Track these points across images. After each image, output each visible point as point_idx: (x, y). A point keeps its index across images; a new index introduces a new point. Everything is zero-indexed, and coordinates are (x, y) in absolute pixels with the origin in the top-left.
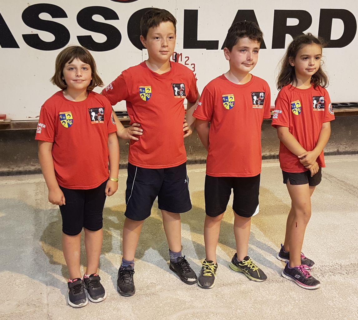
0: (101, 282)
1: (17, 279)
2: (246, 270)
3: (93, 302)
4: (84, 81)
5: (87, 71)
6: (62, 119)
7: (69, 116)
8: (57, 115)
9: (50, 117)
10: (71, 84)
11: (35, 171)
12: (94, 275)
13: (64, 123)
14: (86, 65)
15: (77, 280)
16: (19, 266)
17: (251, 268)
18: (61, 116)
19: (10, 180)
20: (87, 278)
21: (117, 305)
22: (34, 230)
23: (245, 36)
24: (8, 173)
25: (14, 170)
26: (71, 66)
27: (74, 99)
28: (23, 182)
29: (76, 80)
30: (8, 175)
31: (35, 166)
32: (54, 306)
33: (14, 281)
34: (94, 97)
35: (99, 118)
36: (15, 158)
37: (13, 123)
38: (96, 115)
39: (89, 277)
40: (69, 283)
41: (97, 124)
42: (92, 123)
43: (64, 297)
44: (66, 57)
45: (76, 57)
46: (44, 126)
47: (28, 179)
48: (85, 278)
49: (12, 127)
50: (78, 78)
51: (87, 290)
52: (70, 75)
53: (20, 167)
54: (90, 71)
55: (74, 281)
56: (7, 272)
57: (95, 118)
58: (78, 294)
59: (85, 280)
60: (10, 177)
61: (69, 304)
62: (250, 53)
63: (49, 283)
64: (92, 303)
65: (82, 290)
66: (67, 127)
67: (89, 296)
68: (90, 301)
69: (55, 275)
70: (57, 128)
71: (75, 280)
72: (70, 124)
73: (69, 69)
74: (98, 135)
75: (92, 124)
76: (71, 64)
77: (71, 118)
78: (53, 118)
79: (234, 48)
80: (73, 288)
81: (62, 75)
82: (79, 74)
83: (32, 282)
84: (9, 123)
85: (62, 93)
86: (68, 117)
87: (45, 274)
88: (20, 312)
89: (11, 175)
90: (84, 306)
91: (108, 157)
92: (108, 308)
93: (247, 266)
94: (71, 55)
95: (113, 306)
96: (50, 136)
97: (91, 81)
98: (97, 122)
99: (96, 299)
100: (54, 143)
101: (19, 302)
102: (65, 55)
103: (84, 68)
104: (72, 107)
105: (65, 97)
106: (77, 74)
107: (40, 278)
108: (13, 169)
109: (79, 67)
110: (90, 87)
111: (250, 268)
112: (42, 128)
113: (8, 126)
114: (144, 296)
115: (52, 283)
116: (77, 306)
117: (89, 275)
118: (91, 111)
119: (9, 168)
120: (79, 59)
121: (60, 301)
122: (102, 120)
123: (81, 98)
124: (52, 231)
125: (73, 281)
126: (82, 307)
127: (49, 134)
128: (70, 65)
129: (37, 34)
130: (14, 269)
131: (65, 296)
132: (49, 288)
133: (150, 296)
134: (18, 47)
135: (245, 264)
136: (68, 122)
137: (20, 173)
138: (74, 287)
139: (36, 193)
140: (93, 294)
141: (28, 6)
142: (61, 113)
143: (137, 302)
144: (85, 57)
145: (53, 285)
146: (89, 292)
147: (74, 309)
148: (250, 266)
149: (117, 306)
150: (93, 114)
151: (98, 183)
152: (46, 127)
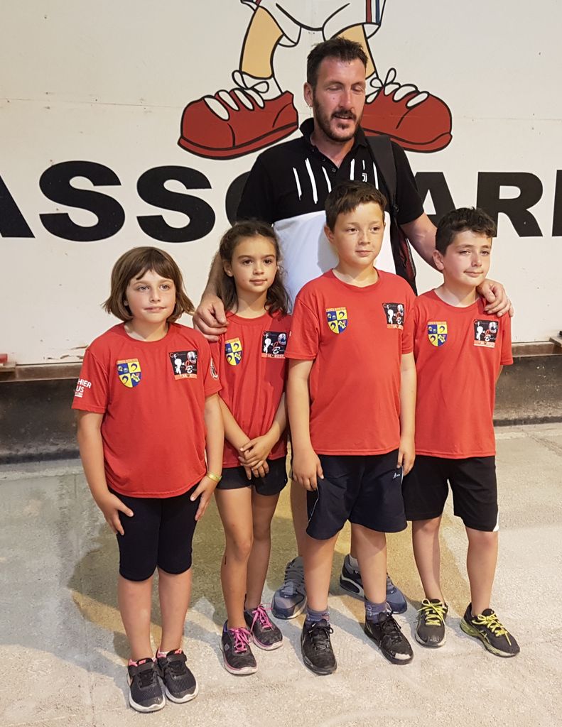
0: (188, 664)
1: (35, 660)
2: (484, 632)
3: (175, 702)
4: (163, 308)
5: (168, 292)
6: (123, 373)
7: (134, 368)
8: (112, 365)
9: (100, 367)
10: (141, 314)
11: (58, 454)
12: (176, 652)
13: (125, 379)
14: (166, 281)
15: (145, 661)
16: (36, 634)
17: (493, 631)
18: (120, 367)
19: (11, 472)
20: (163, 658)
21: (219, 706)
22: (59, 565)
23: (465, 228)
24: (8, 458)
25: (19, 453)
26: (140, 284)
27: (145, 338)
28: (36, 474)
29: (151, 309)
30: (8, 463)
31: (58, 444)
32: (103, 709)
33: (30, 662)
34: (178, 333)
35: (189, 368)
36: (23, 431)
37: (20, 370)
38: (183, 364)
39: (165, 656)
40: (130, 668)
41: (185, 379)
42: (177, 377)
43: (122, 693)
44: (132, 268)
45: (150, 268)
46: (89, 385)
47: (44, 469)
48: (158, 657)
49: (17, 376)
50: (154, 305)
51: (163, 678)
52: (138, 299)
53: (29, 447)
54: (173, 290)
55: (140, 663)
56: (15, 648)
57: (181, 369)
58: (147, 688)
59: (159, 660)
60: (13, 465)
61: (131, 706)
62: (476, 254)
63: (92, 668)
64: (173, 704)
65: (154, 680)
66: (131, 386)
67: (167, 691)
68: (169, 700)
69: (103, 653)
70: (113, 389)
71: (142, 662)
72: (137, 381)
73: (138, 289)
74: (187, 399)
75: (176, 379)
76: (142, 280)
77: (139, 370)
78: (105, 371)
79: (449, 248)
80: (138, 676)
81: (124, 298)
82: (156, 297)
83: (61, 664)
84: (13, 370)
85: (123, 329)
86: (132, 369)
87: (83, 648)
88: (42, 721)
89: (14, 463)
90: (160, 710)
91: (205, 439)
92: (204, 713)
93: (486, 626)
94: (140, 265)
95: (212, 708)
96: (98, 402)
97: (176, 305)
98: (185, 376)
99: (180, 697)
100: (107, 414)
101: (41, 702)
102: (130, 265)
103: (165, 287)
104: (140, 350)
105: (129, 334)
106: (152, 297)
107: (76, 657)
108: (18, 451)
109: (154, 285)
110: (173, 316)
111: (490, 629)
112: (86, 389)
113: (10, 374)
114: (266, 689)
115: (99, 667)
116: (147, 709)
117: (167, 653)
118: (175, 356)
119: (10, 449)
120: (155, 272)
121: (114, 700)
122: (194, 372)
123: (157, 335)
124: (93, 568)
125: (138, 663)
126: (155, 711)
127: (97, 398)
128: (141, 282)
129: (67, 214)
130: (28, 641)
131: (123, 690)
132: (94, 676)
133: (277, 689)
134: (33, 236)
135: (481, 621)
136: (132, 377)
137: (29, 458)
138: (141, 674)
139: (61, 496)
140: (174, 687)
141: (50, 166)
142: (119, 362)
143: (255, 701)
144: (165, 267)
145: (101, 671)
146: (165, 683)
147: (142, 715)
148: (492, 627)
149: (219, 709)
150: (178, 362)
151: (185, 485)
152: (92, 386)
